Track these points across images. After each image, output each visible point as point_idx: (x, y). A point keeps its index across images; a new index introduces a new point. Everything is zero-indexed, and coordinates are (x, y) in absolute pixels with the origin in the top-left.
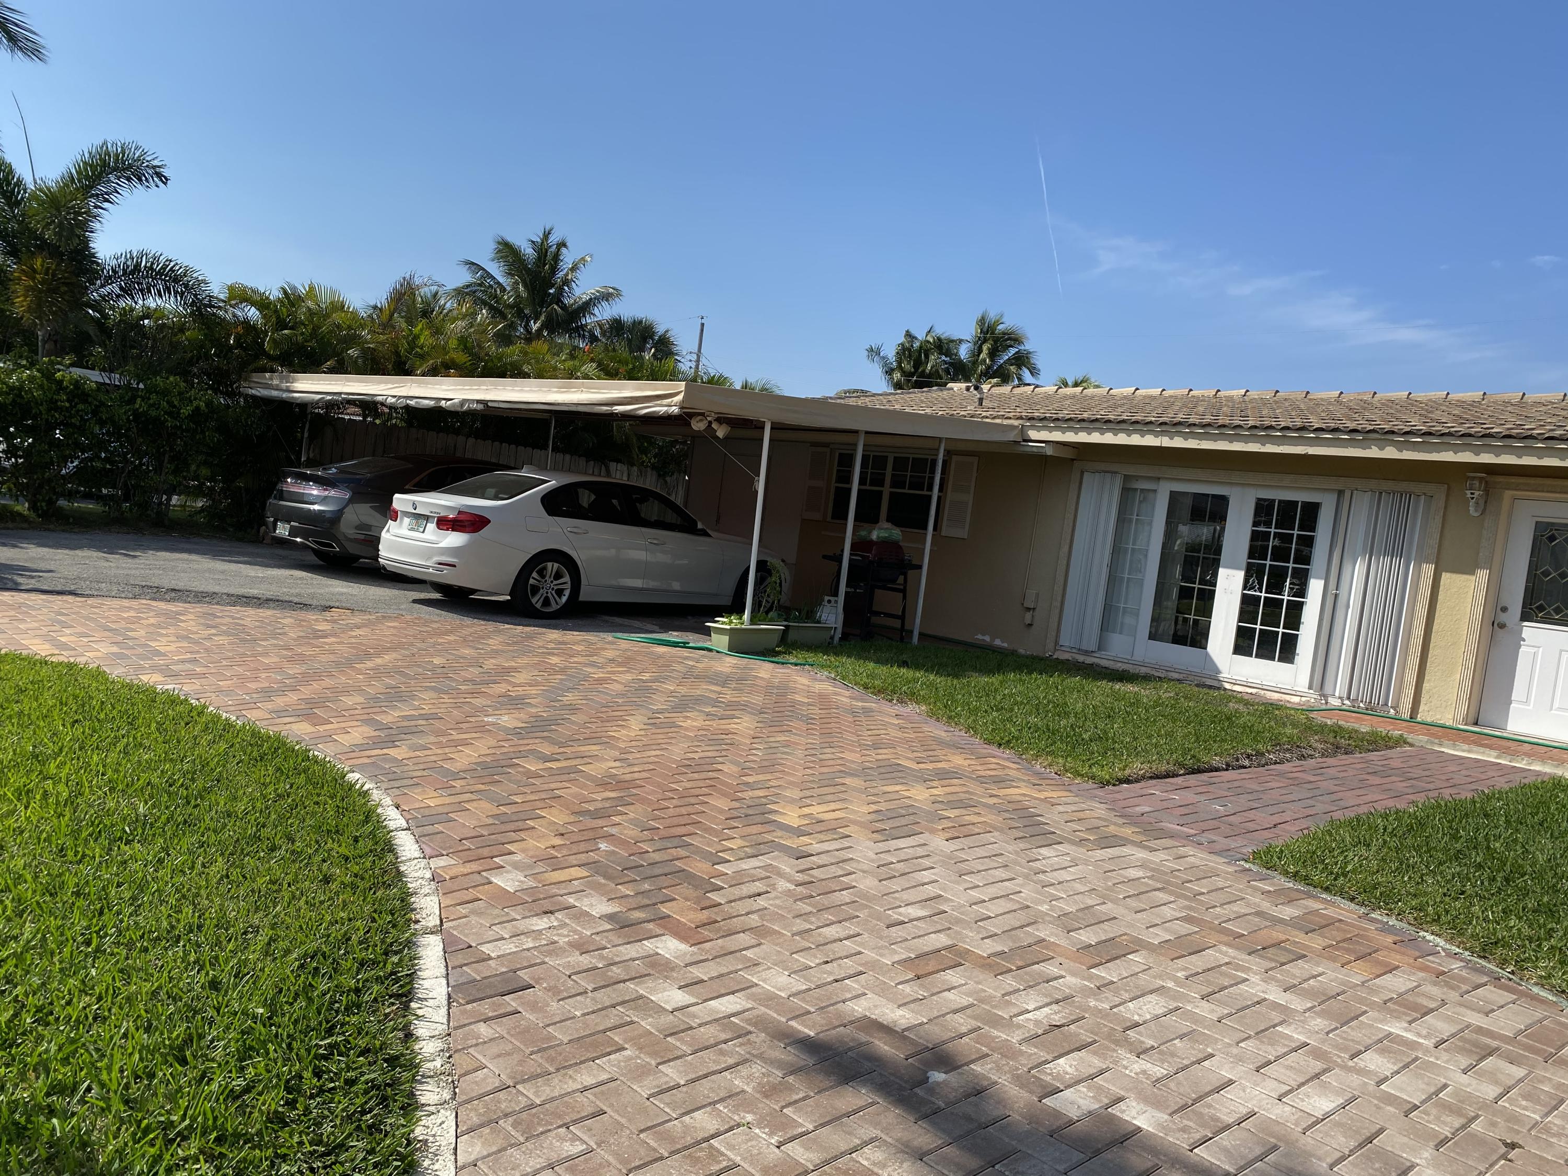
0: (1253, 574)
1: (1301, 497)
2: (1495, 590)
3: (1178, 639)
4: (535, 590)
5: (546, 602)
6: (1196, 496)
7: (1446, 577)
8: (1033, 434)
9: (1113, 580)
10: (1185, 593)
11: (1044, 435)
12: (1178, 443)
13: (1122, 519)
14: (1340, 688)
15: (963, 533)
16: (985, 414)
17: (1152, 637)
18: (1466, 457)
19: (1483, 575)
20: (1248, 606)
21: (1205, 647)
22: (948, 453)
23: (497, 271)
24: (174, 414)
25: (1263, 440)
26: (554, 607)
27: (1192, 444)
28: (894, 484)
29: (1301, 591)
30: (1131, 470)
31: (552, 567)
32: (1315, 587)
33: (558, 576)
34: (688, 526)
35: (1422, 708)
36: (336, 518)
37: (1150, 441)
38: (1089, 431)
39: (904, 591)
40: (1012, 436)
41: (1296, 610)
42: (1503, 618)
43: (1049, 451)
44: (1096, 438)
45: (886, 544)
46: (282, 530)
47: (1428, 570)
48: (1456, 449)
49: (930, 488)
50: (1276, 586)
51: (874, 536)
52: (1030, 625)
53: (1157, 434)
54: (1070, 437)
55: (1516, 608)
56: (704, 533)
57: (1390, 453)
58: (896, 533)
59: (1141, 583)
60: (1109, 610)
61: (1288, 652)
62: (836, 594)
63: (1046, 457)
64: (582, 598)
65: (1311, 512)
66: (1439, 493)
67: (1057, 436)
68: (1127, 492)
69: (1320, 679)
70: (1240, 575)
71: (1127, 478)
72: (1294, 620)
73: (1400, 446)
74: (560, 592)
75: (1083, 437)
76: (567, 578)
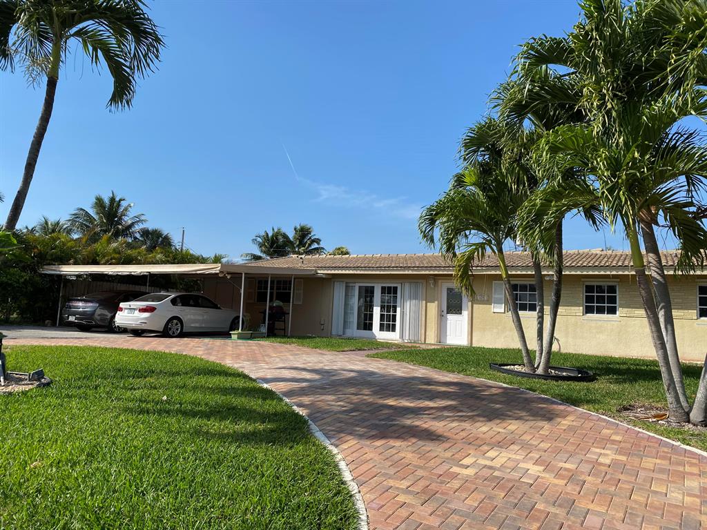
0: (382, 308)
1: (392, 285)
2: (440, 307)
3: (365, 329)
4: (170, 329)
5: (174, 333)
6: (366, 287)
7: (428, 304)
8: (319, 272)
9: (346, 313)
10: (366, 315)
11: (322, 272)
12: (359, 272)
13: (346, 295)
14: (407, 338)
15: (300, 303)
16: (305, 267)
17: (358, 329)
18: (427, 272)
19: (436, 302)
20: (382, 316)
21: (372, 330)
22: (294, 279)
23: (92, 212)
24: (18, 282)
25: (380, 270)
26: (176, 334)
27: (362, 272)
28: (277, 289)
29: (395, 312)
30: (348, 281)
31: (175, 321)
32: (398, 310)
33: (177, 324)
34: (215, 307)
35: (427, 340)
36: (93, 313)
37: (351, 272)
38: (335, 270)
39: (284, 321)
40: (313, 272)
41: (394, 317)
42: (443, 314)
43: (324, 276)
44: (336, 272)
45: (277, 307)
46: (72, 319)
47: (424, 302)
48: (425, 270)
49: (290, 290)
50: (388, 311)
51: (274, 305)
52: (323, 330)
53: (353, 270)
54: (329, 272)
55: (445, 311)
56: (219, 308)
57: (410, 272)
58: (281, 304)
59: (353, 314)
60: (345, 322)
61: (394, 330)
62: (264, 323)
63: (323, 278)
64: (184, 331)
65: (395, 289)
66: (424, 281)
67: (326, 272)
68: (347, 287)
69: (402, 336)
70: (379, 308)
71: (347, 283)
72: (394, 320)
73: (412, 270)
74: (177, 329)
75: (333, 272)
76: (179, 325)
